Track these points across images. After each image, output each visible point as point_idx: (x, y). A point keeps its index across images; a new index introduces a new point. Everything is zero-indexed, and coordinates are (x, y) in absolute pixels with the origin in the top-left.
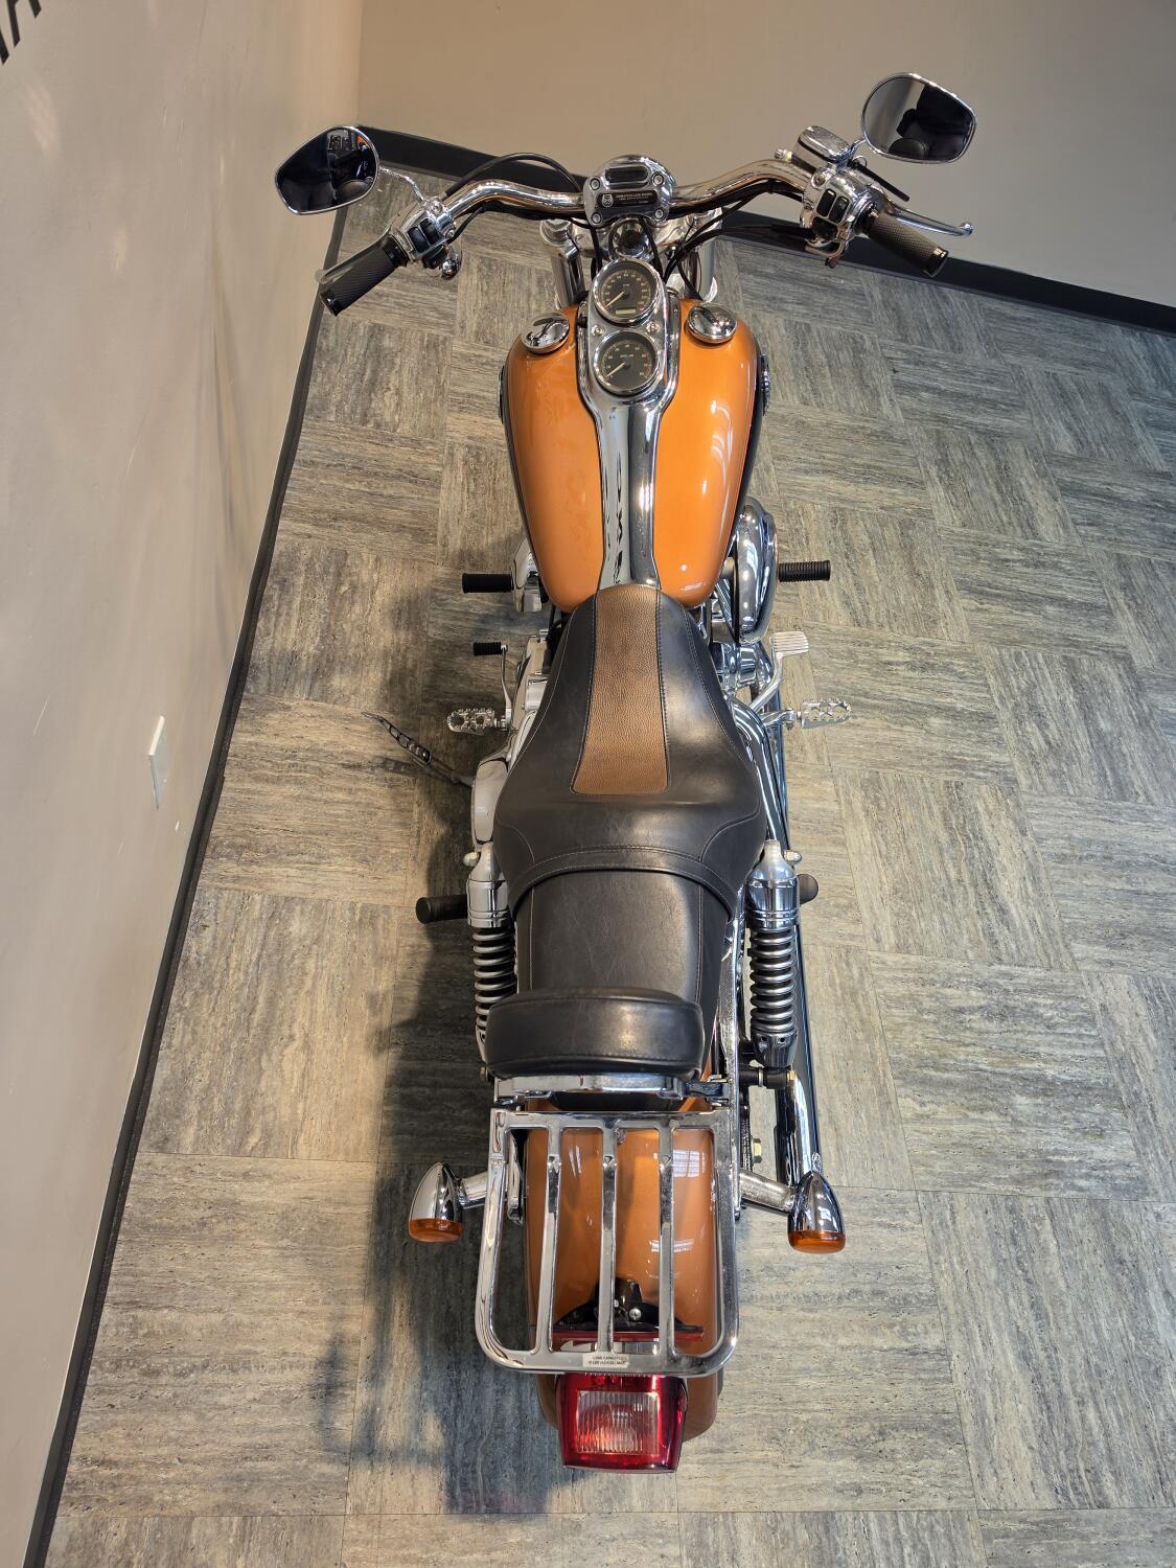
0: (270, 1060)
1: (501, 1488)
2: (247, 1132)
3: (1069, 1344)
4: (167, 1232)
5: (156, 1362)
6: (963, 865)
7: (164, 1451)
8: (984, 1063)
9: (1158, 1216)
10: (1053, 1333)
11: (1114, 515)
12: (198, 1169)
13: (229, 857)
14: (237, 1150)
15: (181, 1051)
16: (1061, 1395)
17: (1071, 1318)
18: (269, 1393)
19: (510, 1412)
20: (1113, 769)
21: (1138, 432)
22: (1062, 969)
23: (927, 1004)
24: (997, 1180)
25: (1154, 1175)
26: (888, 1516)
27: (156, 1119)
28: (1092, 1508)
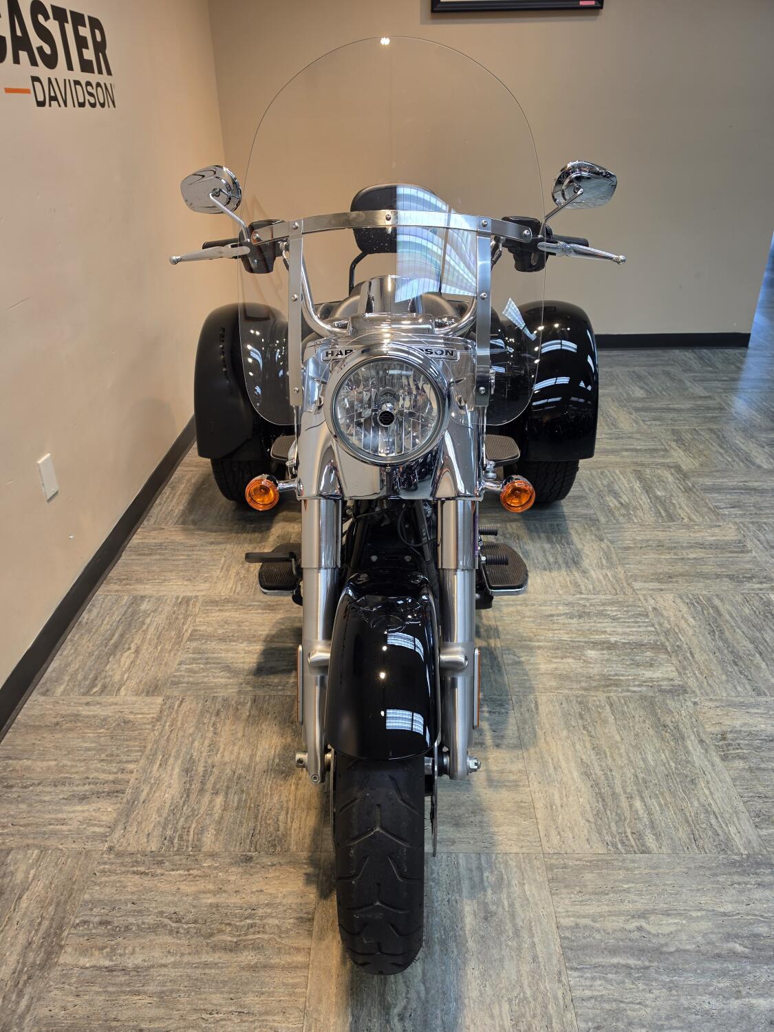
0: (114, 657)
1: (204, 839)
2: (93, 685)
3: (621, 768)
4: (37, 728)
5: (12, 782)
6: (559, 556)
7: (6, 820)
8: (565, 637)
9: (695, 703)
10: (610, 761)
11: (671, 416)
12: (61, 702)
13: (115, 583)
14: (86, 694)
15: (67, 656)
16: (614, 794)
17: (624, 754)
18: (73, 795)
19: (218, 803)
20: (665, 510)
21: (688, 384)
22: (624, 593)
23: (528, 614)
24: (571, 689)
25: (692, 683)
26: (473, 856)
27: (45, 683)
28: (635, 853)
